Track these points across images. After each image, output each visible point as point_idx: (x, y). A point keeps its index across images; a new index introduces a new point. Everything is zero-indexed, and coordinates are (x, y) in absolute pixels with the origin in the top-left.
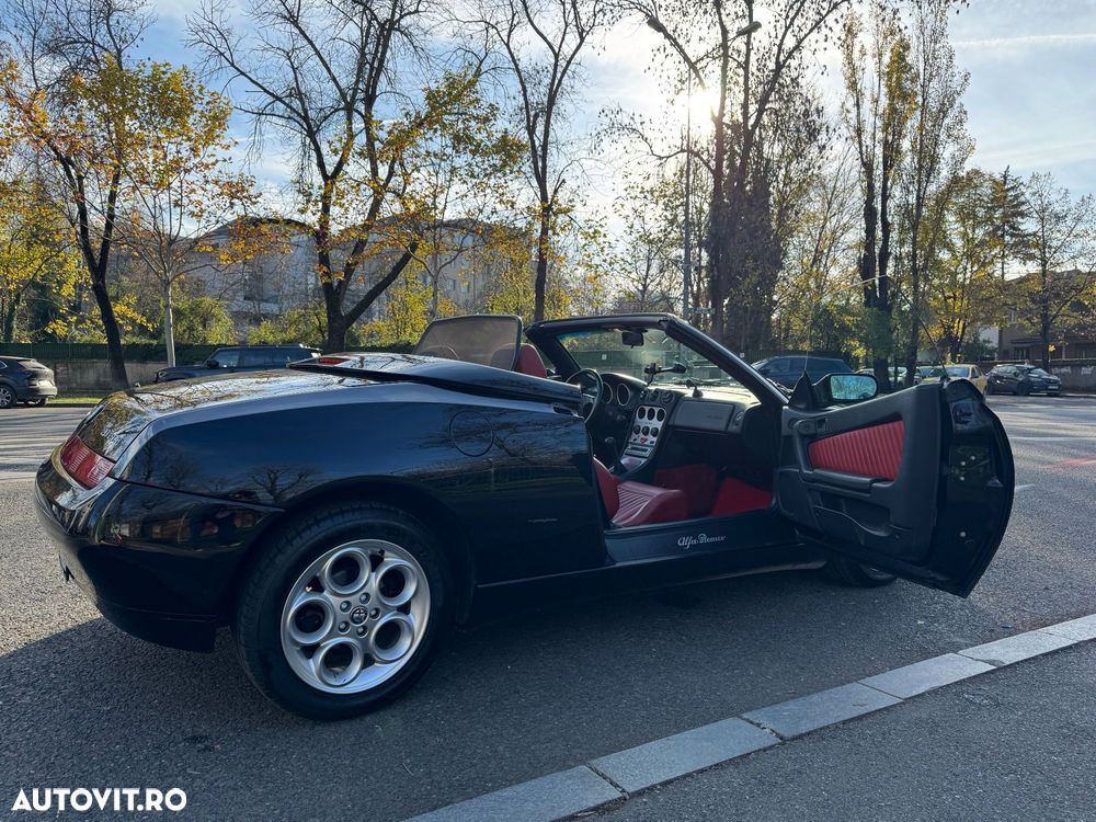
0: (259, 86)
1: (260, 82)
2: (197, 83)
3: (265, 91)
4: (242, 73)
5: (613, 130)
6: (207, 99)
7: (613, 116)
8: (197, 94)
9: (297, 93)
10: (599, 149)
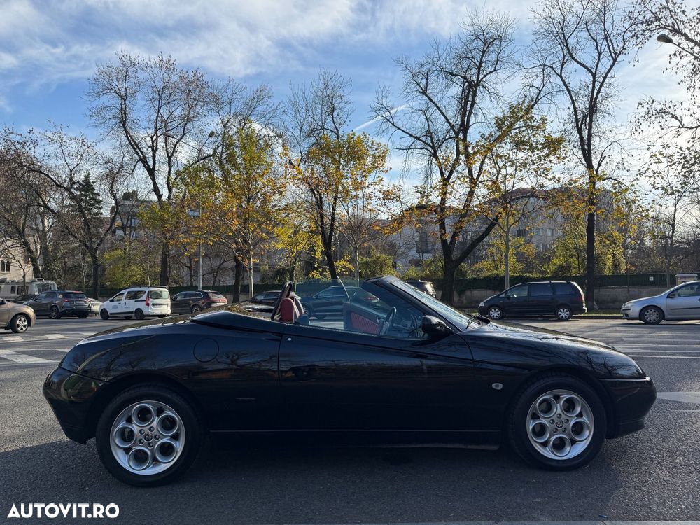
0: (407, 133)
1: (408, 131)
2: (371, 140)
3: (411, 136)
4: (399, 128)
5: (650, 115)
6: (376, 147)
7: (649, 106)
8: (370, 145)
9: (429, 133)
10: (639, 130)
